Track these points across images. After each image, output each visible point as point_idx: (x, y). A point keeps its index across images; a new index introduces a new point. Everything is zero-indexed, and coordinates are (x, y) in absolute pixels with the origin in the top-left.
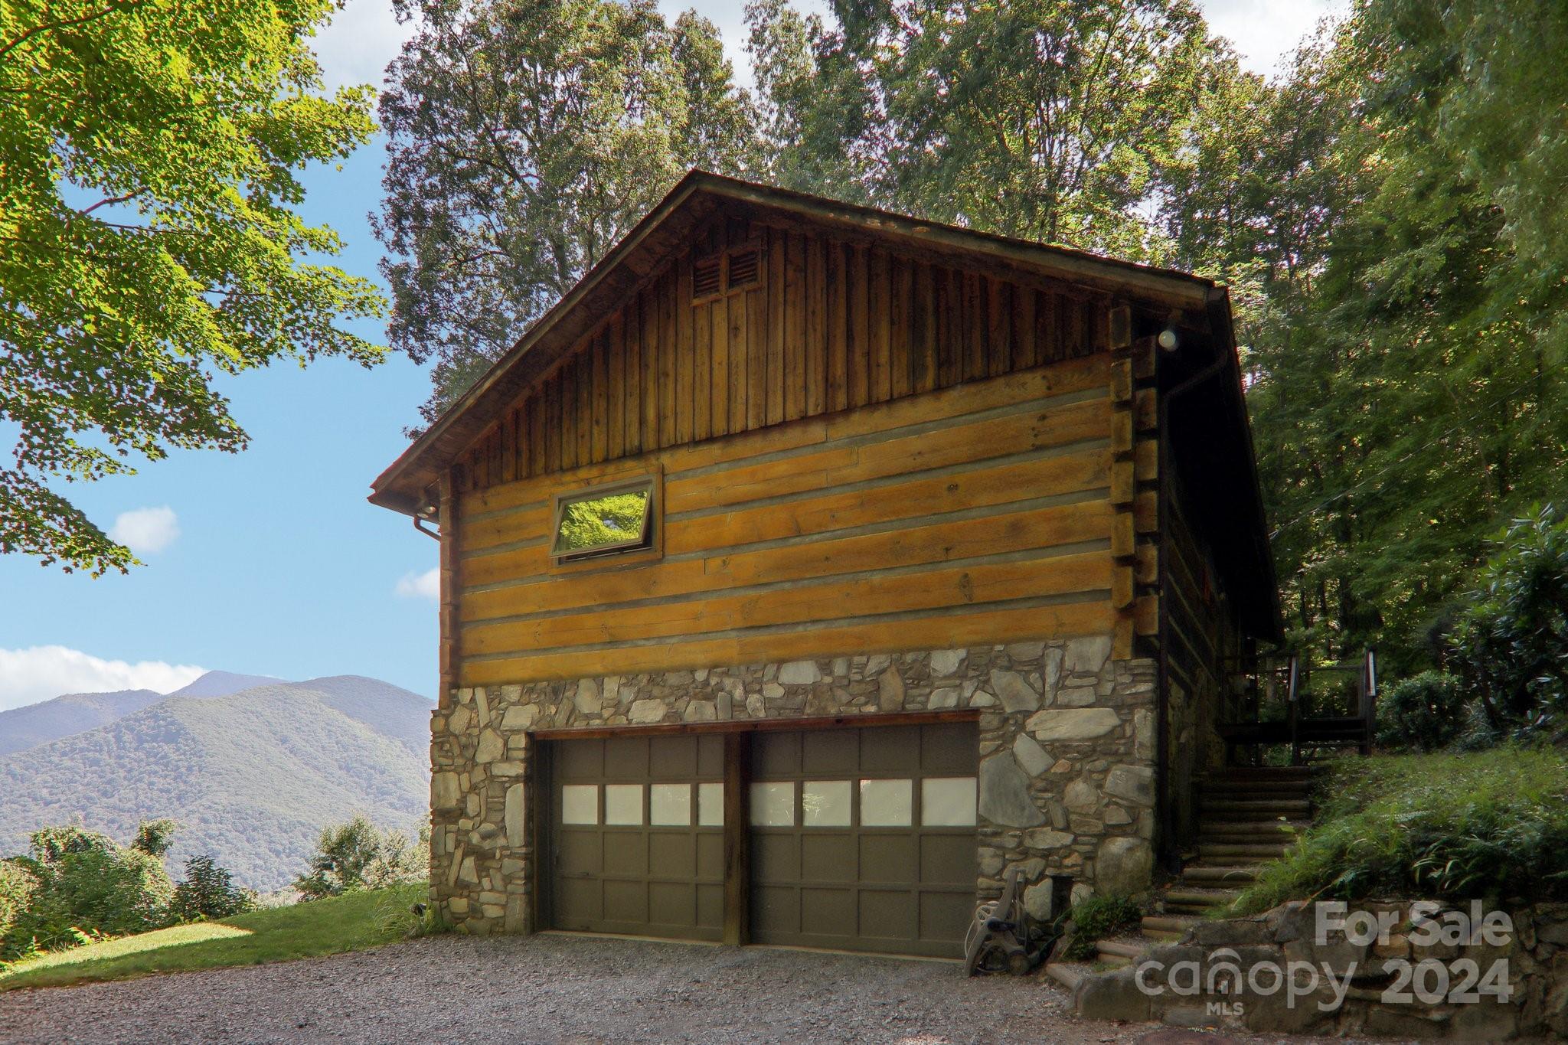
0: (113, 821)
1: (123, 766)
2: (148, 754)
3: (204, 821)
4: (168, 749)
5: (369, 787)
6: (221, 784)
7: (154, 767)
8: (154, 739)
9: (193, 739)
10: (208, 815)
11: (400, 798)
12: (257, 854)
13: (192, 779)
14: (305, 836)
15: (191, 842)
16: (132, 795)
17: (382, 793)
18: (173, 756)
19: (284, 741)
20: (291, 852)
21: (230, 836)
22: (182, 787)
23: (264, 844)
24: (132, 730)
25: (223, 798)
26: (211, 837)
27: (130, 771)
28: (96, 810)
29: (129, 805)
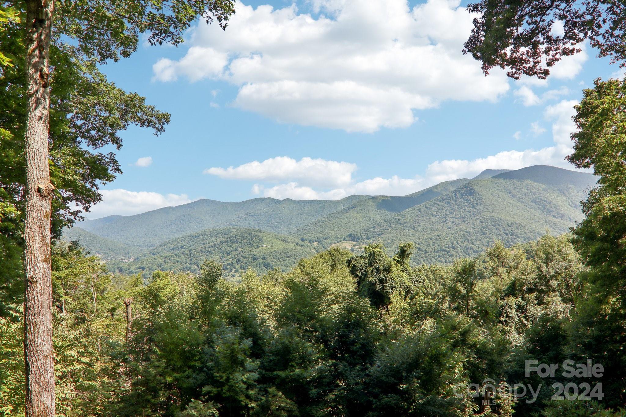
0: (453, 222)
1: (456, 204)
2: (464, 200)
3: (481, 222)
4: (470, 197)
5: (544, 209)
6: (487, 209)
7: (466, 204)
8: (466, 194)
9: (478, 194)
10: (483, 220)
11: (558, 213)
12: (499, 234)
13: (478, 208)
14: (517, 228)
15: (477, 229)
16: (459, 213)
17: (550, 211)
18: (472, 200)
19: (510, 193)
20: (512, 234)
21: (491, 227)
22: (475, 210)
23: (502, 231)
24: (459, 192)
25: (488, 214)
26: (483, 228)
27: (459, 205)
28: (449, 218)
29: (458, 216)
